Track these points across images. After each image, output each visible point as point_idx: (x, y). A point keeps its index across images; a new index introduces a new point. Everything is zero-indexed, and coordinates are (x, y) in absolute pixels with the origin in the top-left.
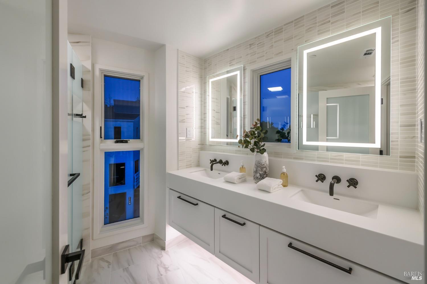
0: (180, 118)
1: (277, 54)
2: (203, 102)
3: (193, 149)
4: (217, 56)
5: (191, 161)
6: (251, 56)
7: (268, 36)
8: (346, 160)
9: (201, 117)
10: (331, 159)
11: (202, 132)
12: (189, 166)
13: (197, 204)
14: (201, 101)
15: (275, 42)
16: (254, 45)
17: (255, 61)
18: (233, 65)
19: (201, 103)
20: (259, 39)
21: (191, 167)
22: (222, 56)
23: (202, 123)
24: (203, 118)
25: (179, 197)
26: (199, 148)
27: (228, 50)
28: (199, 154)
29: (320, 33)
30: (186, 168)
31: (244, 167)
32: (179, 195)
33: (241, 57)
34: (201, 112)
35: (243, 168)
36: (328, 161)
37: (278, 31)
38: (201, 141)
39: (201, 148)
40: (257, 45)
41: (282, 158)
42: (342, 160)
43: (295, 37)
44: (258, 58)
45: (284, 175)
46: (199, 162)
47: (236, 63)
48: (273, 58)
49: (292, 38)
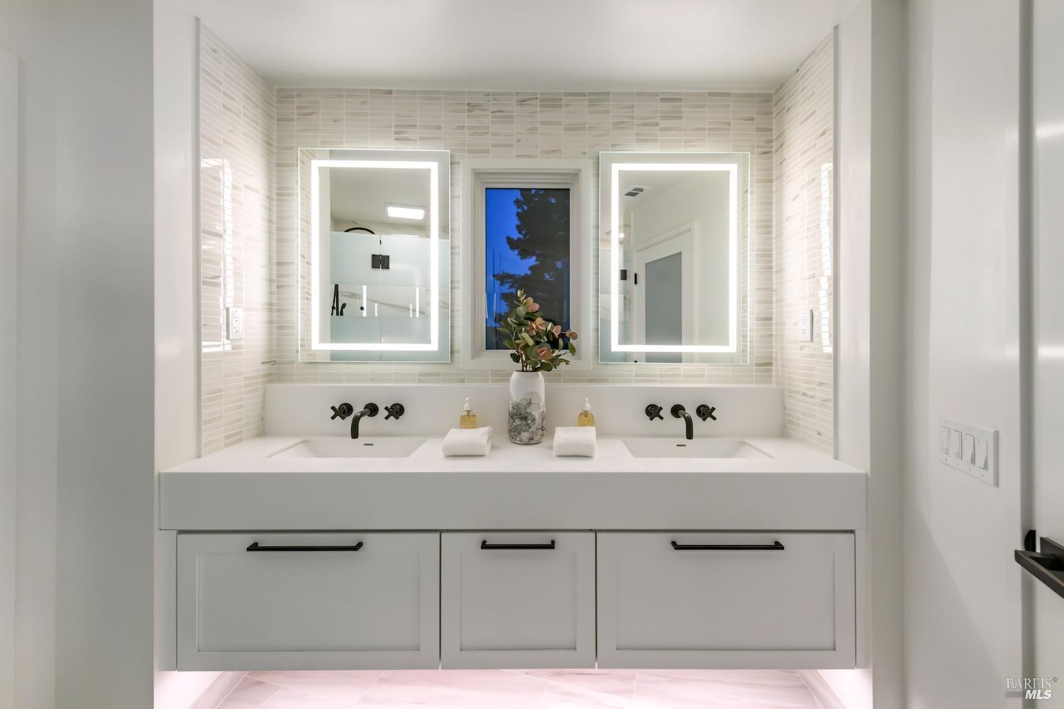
0: (206, 271)
1: (548, 152)
2: (274, 227)
3: (246, 379)
4: (342, 96)
5: (240, 419)
6: (474, 134)
7: (522, 102)
8: (685, 376)
9: (270, 275)
10: (661, 376)
11: (270, 322)
12: (234, 439)
13: (360, 545)
14: (270, 221)
15: (542, 123)
16: (483, 110)
17: (487, 151)
18: (408, 140)
19: (270, 227)
20: (495, 100)
21: (241, 440)
22: (364, 103)
23: (271, 293)
24: (274, 278)
25: (254, 548)
26: (264, 376)
27: (390, 92)
28: (264, 394)
29: (642, 140)
30: (227, 445)
31: (471, 413)
32: (249, 540)
33: (439, 128)
34: (270, 257)
35: (468, 415)
36: (655, 381)
37: (551, 101)
38: (270, 351)
39: (270, 375)
40: (492, 112)
41: (560, 382)
42: (678, 376)
43: (590, 128)
44: (493, 146)
45: (586, 416)
46: (263, 419)
47: (422, 139)
48: (536, 157)
49: (584, 129)
